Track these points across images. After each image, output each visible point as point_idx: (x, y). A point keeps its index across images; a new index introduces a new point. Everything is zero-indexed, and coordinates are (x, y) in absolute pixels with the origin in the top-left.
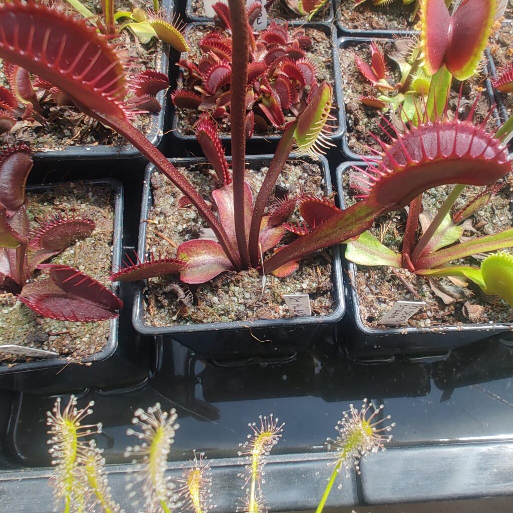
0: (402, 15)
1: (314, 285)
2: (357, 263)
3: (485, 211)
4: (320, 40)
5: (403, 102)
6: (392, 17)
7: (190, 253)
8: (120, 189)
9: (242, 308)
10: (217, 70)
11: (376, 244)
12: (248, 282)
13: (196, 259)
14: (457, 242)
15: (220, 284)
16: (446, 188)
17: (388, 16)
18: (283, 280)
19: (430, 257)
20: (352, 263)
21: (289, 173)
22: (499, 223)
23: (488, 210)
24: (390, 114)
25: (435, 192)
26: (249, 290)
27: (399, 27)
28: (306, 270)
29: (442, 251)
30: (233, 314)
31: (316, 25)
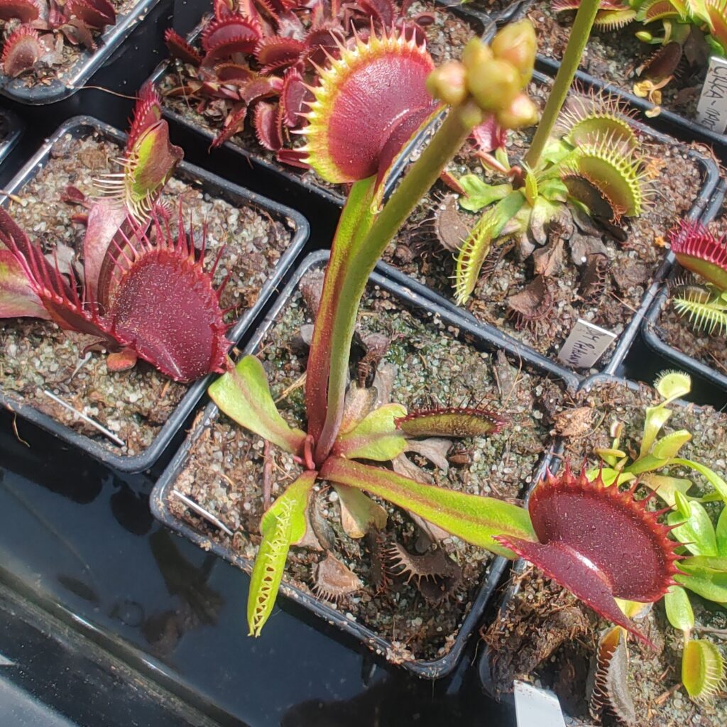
0: (634, 57)
1: (148, 405)
2: (221, 408)
3: (492, 443)
4: (457, 42)
5: (499, 200)
6: (613, 53)
7: (13, 268)
8: (14, 135)
9: (38, 380)
10: (231, 26)
11: (263, 397)
12: (66, 349)
13: (19, 280)
14: (388, 465)
15: (27, 332)
16: (455, 372)
17: (609, 48)
18: (111, 373)
19: (338, 462)
20: (215, 404)
21: (248, 226)
22: (499, 474)
23: (496, 445)
24: (437, 211)
25: (435, 369)
26: (60, 361)
27: (616, 76)
28: (150, 378)
29: (354, 462)
30: (22, 383)
31: (470, 16)
